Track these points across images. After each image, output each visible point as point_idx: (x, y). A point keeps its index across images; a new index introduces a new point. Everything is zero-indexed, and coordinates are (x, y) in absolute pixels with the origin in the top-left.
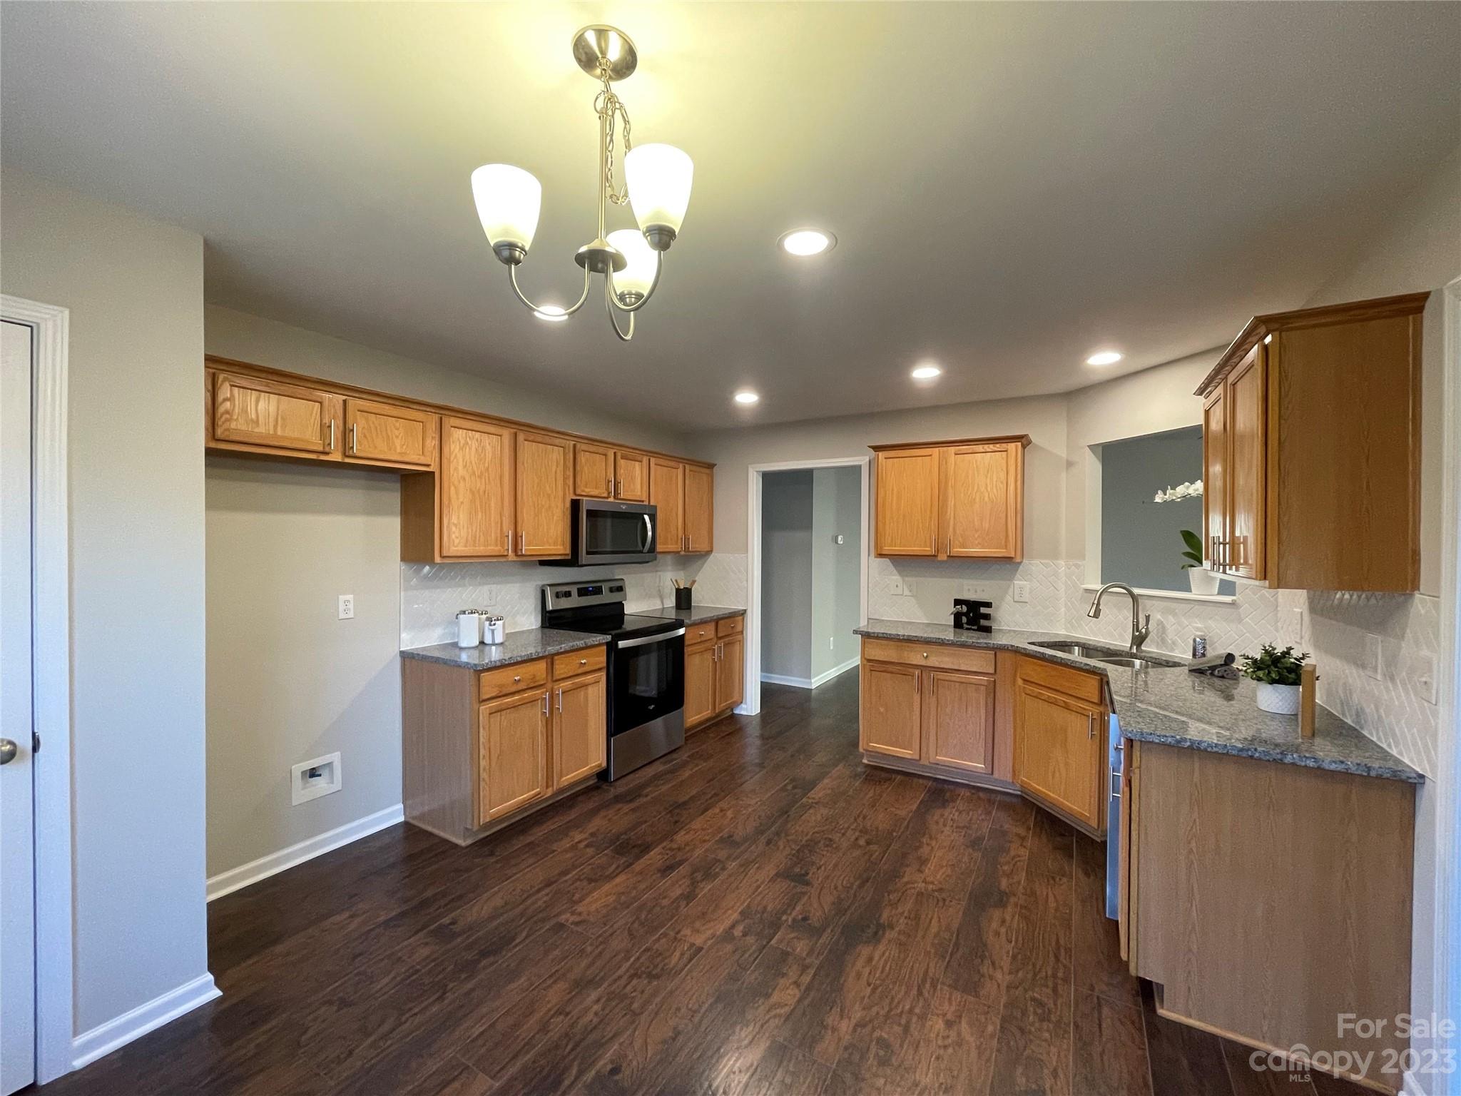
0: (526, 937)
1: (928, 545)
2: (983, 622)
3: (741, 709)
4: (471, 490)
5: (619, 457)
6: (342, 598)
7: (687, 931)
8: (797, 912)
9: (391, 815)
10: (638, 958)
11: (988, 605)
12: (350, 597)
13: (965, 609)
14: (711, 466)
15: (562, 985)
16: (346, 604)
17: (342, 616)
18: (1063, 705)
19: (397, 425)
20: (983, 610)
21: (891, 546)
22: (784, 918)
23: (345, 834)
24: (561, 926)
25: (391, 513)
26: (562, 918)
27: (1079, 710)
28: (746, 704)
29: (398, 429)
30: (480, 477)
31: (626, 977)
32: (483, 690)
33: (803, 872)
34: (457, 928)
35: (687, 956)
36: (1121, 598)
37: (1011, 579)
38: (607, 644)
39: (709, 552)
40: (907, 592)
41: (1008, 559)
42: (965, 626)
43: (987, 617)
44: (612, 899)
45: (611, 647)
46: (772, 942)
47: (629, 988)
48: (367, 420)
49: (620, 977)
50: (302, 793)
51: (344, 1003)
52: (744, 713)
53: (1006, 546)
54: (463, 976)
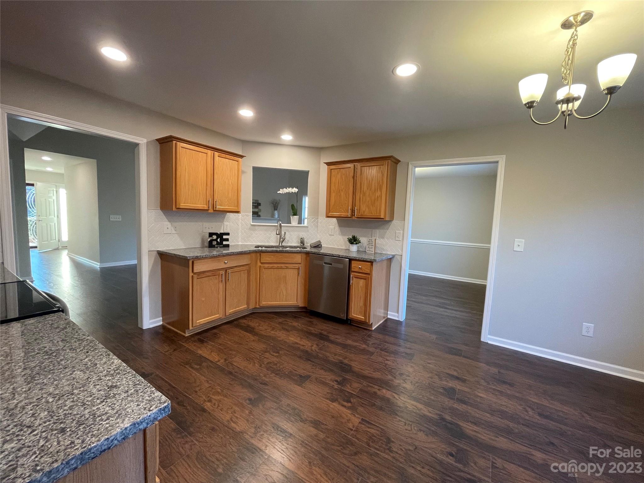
1: (205, 203)
2: (225, 243)
11: (228, 234)
13: (215, 237)
18: (285, 267)
20: (225, 237)
21: (184, 203)
27: (293, 267)
35: (369, 426)
36: (268, 227)
37: (223, 222)
40: (174, 232)
41: (238, 212)
42: (216, 246)
43: (227, 240)
46: (354, 393)
53: (237, 206)
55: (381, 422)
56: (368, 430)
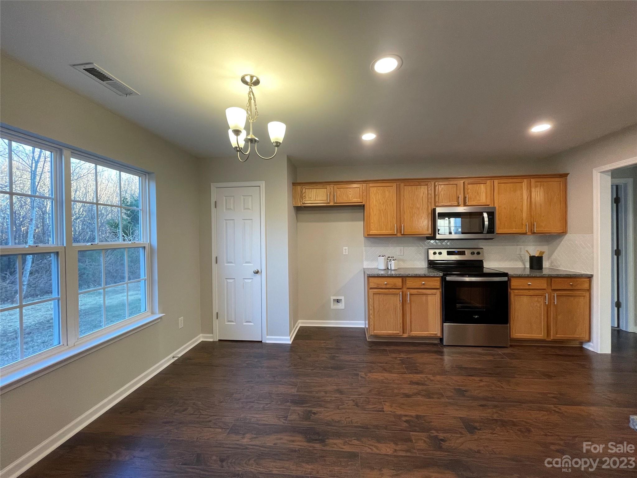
0: (347, 371)
3: (589, 346)
4: (379, 209)
5: (466, 184)
6: (344, 248)
7: (387, 404)
8: (441, 435)
9: (360, 324)
10: (362, 398)
12: (347, 248)
14: (566, 175)
15: (335, 387)
16: (345, 250)
17: (344, 254)
19: (350, 190)
22: (434, 432)
23: (348, 324)
24: (357, 375)
25: (360, 220)
26: (360, 373)
28: (593, 343)
29: (350, 192)
30: (383, 204)
31: (351, 399)
32: (371, 284)
33: (479, 428)
34: (336, 358)
35: (375, 409)
38: (442, 277)
39: (563, 233)
44: (382, 378)
45: (443, 279)
46: (412, 433)
47: (346, 402)
48: (340, 190)
49: (349, 398)
50: (334, 306)
51: (300, 358)
52: (590, 348)
54: (322, 369)
55: (370, 415)
56: (373, 406)
